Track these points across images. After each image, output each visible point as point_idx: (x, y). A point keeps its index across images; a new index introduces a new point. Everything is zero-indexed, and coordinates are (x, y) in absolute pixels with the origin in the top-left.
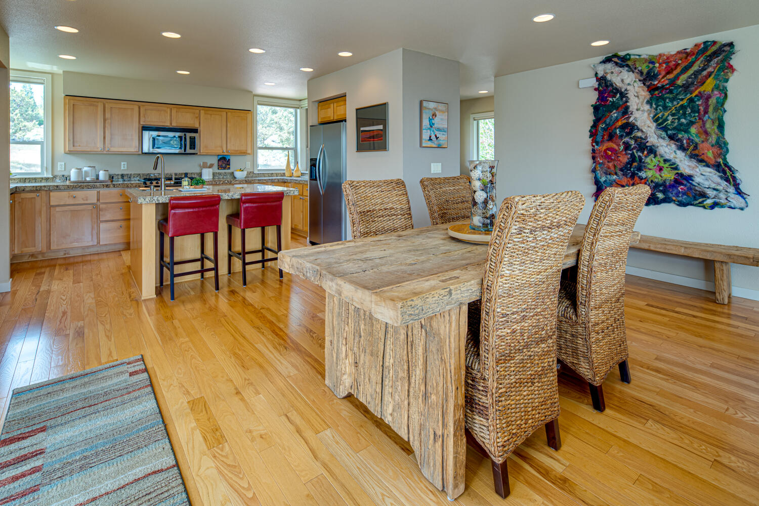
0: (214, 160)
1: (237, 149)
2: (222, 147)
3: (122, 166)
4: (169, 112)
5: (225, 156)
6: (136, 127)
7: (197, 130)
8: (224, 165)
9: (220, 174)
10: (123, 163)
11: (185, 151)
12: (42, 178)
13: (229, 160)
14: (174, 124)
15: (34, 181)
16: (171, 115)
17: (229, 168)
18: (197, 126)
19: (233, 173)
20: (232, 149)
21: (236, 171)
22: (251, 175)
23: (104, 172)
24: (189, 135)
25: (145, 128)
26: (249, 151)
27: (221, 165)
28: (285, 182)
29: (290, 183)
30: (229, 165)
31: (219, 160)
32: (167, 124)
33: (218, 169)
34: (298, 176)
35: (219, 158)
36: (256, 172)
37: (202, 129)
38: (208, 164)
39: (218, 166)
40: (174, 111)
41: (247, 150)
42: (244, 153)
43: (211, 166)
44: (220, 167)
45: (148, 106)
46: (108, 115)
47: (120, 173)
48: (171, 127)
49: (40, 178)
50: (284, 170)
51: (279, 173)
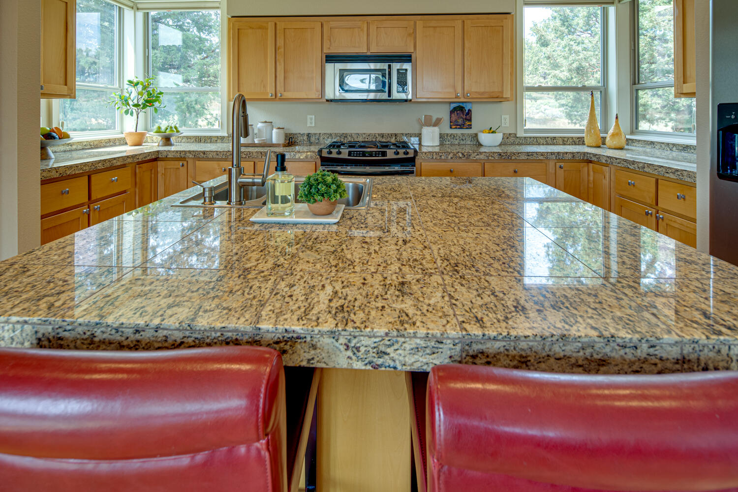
0: (443, 113)
1: (482, 90)
2: (454, 87)
3: (309, 121)
4: (365, 29)
5: (461, 105)
6: (317, 56)
7: (410, 56)
8: (460, 121)
9: (453, 136)
10: (309, 117)
11: (389, 95)
12: (218, 137)
13: (469, 110)
14: (375, 50)
15: (209, 141)
16: (368, 35)
17: (470, 127)
18: (410, 49)
19: (476, 135)
20: (474, 90)
21: (482, 132)
22: (512, 139)
23: (277, 130)
24: (396, 66)
25: (331, 58)
26: (507, 94)
27: (456, 121)
28: (591, 162)
29: (606, 165)
30: (470, 120)
31: (452, 112)
32: (362, 50)
33: (451, 128)
34: (618, 146)
35: (452, 108)
36: (521, 134)
37: (418, 55)
38: (434, 119)
39: (451, 122)
40: (373, 28)
41: (502, 92)
42: (497, 98)
43: (437, 123)
44: (454, 124)
45: (334, 22)
46: (280, 42)
47: (306, 132)
48: (369, 54)
49: (215, 137)
50: (582, 131)
51: (568, 138)
